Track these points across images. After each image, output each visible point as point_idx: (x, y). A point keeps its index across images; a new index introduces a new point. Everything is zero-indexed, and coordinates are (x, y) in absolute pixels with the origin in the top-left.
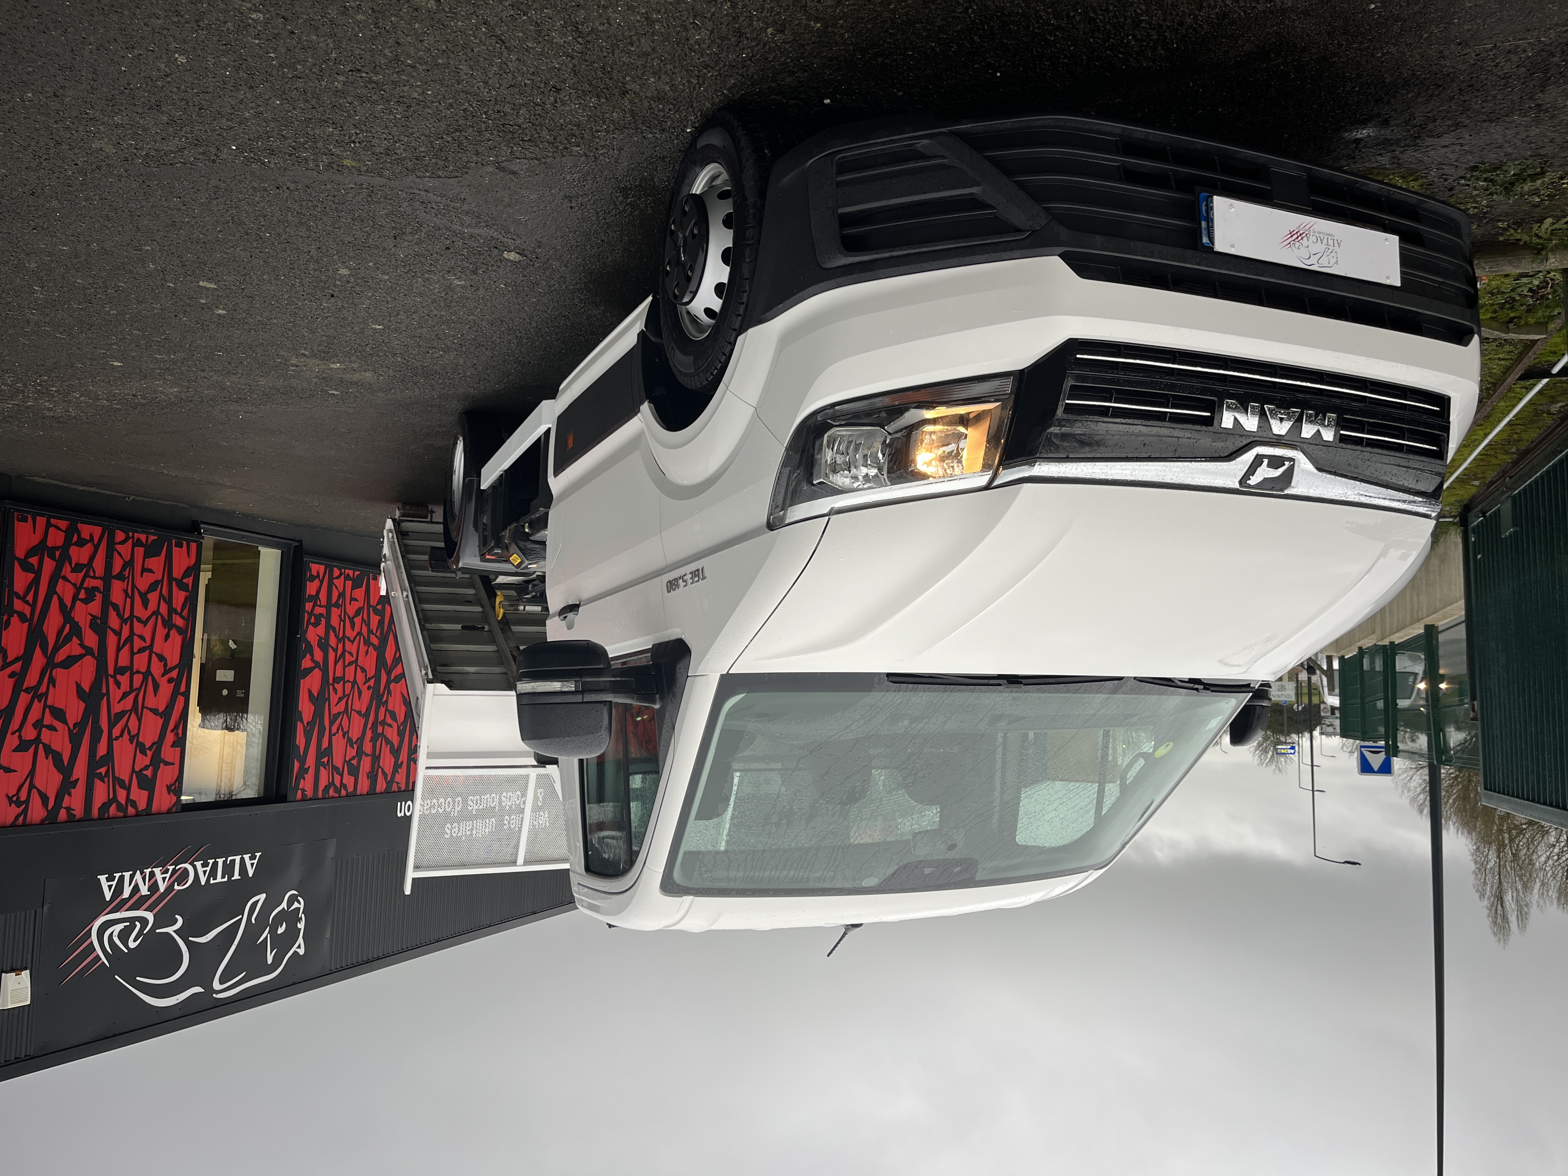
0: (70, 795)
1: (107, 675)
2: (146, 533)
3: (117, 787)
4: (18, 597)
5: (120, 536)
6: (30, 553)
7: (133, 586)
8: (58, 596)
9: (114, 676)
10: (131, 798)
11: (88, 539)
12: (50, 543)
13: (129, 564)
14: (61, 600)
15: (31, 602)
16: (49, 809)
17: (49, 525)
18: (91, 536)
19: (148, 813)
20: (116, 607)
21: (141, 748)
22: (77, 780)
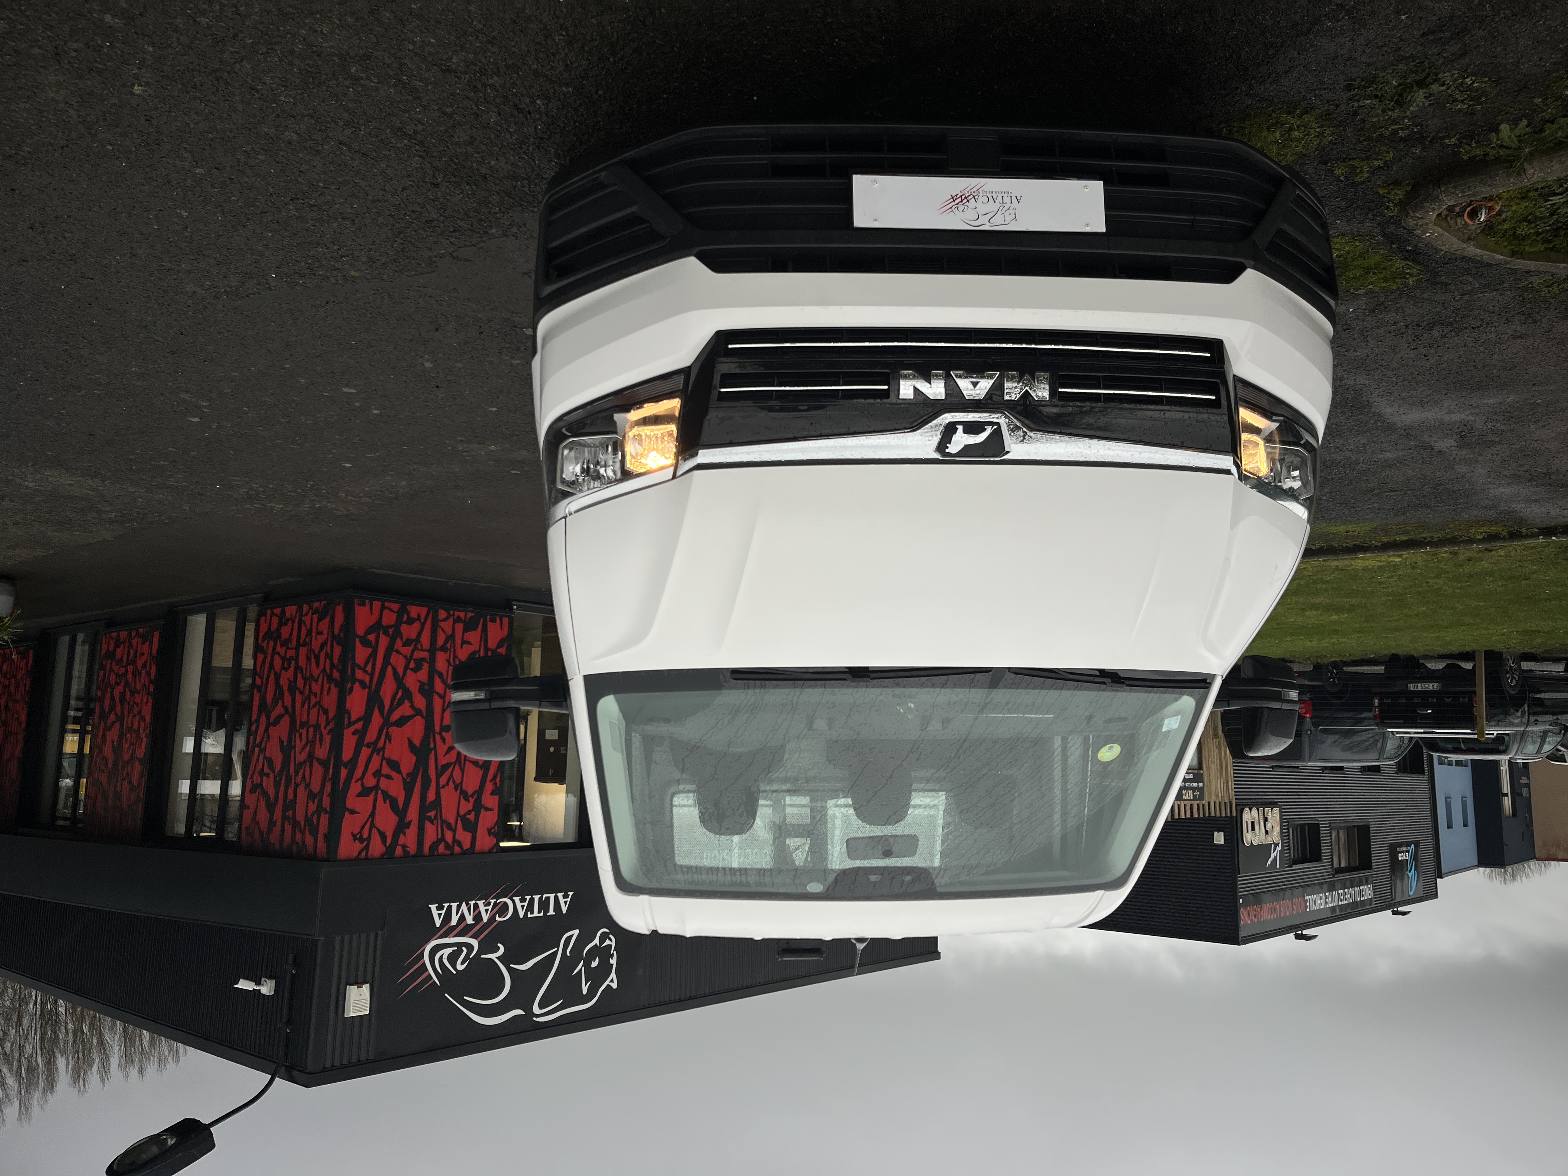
0: (405, 834)
1: (434, 733)
2: (464, 611)
3: (445, 829)
4: (360, 668)
5: (442, 614)
6: (368, 631)
7: (455, 656)
8: (393, 667)
9: (440, 734)
10: (457, 837)
11: (416, 617)
12: (385, 622)
13: (451, 638)
14: (394, 669)
15: (369, 672)
16: (388, 845)
17: (383, 608)
18: (419, 615)
19: (471, 851)
20: (440, 675)
21: (464, 795)
22: (410, 822)
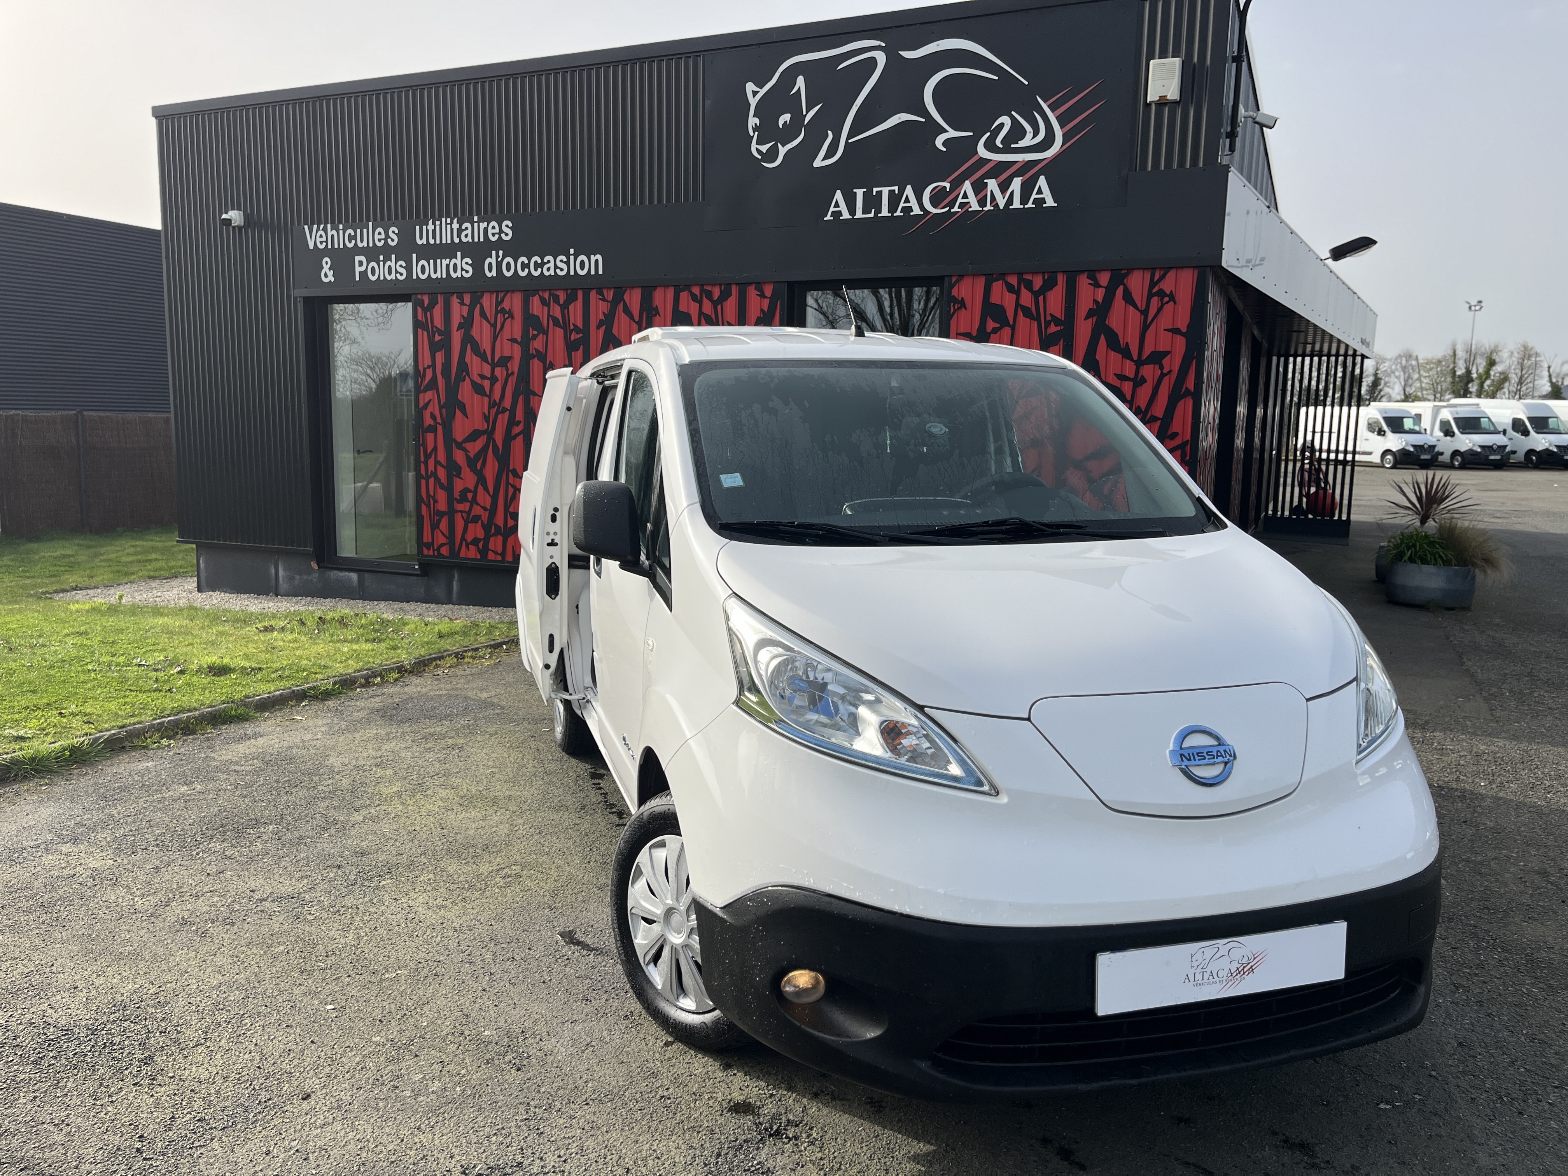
0: (1095, 301)
3: (1033, 309)
10: (1015, 296)
16: (1121, 288)
19: (990, 277)
22: (1087, 318)
